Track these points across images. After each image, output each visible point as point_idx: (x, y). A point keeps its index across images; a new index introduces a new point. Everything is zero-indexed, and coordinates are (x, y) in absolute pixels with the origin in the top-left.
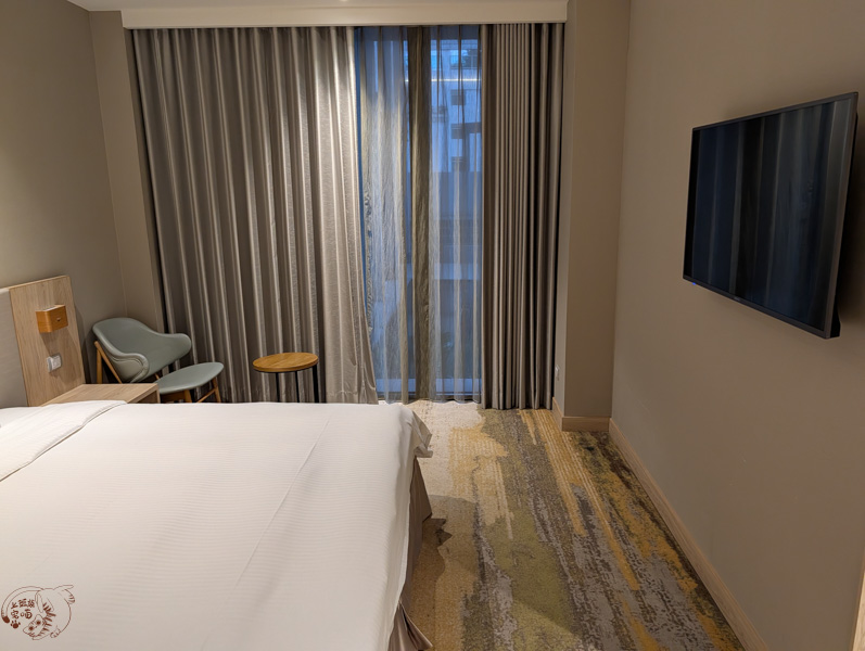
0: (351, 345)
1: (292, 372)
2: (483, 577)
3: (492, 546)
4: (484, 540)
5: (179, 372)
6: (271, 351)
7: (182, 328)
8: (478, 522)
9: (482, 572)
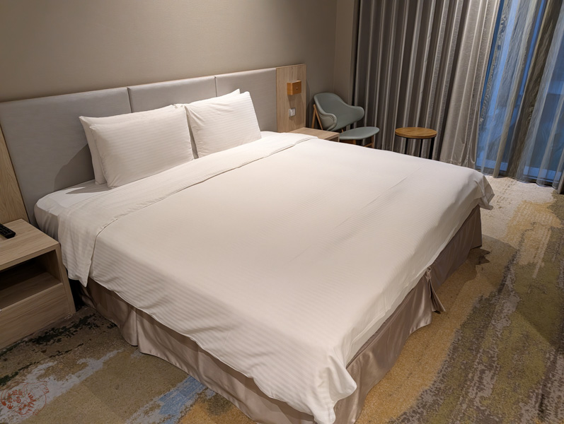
0: (464, 129)
1: (420, 140)
2: (500, 291)
3: (516, 277)
4: (513, 271)
5: (356, 130)
6: (411, 124)
7: (362, 104)
8: (513, 260)
9: (501, 288)
